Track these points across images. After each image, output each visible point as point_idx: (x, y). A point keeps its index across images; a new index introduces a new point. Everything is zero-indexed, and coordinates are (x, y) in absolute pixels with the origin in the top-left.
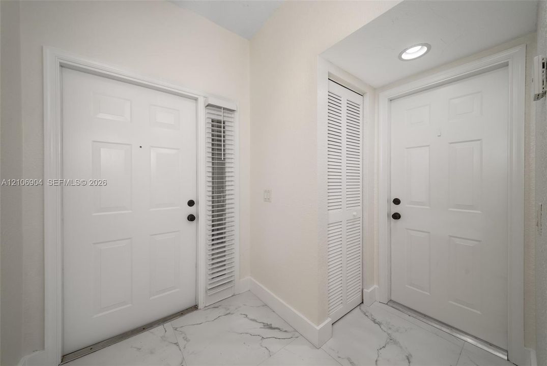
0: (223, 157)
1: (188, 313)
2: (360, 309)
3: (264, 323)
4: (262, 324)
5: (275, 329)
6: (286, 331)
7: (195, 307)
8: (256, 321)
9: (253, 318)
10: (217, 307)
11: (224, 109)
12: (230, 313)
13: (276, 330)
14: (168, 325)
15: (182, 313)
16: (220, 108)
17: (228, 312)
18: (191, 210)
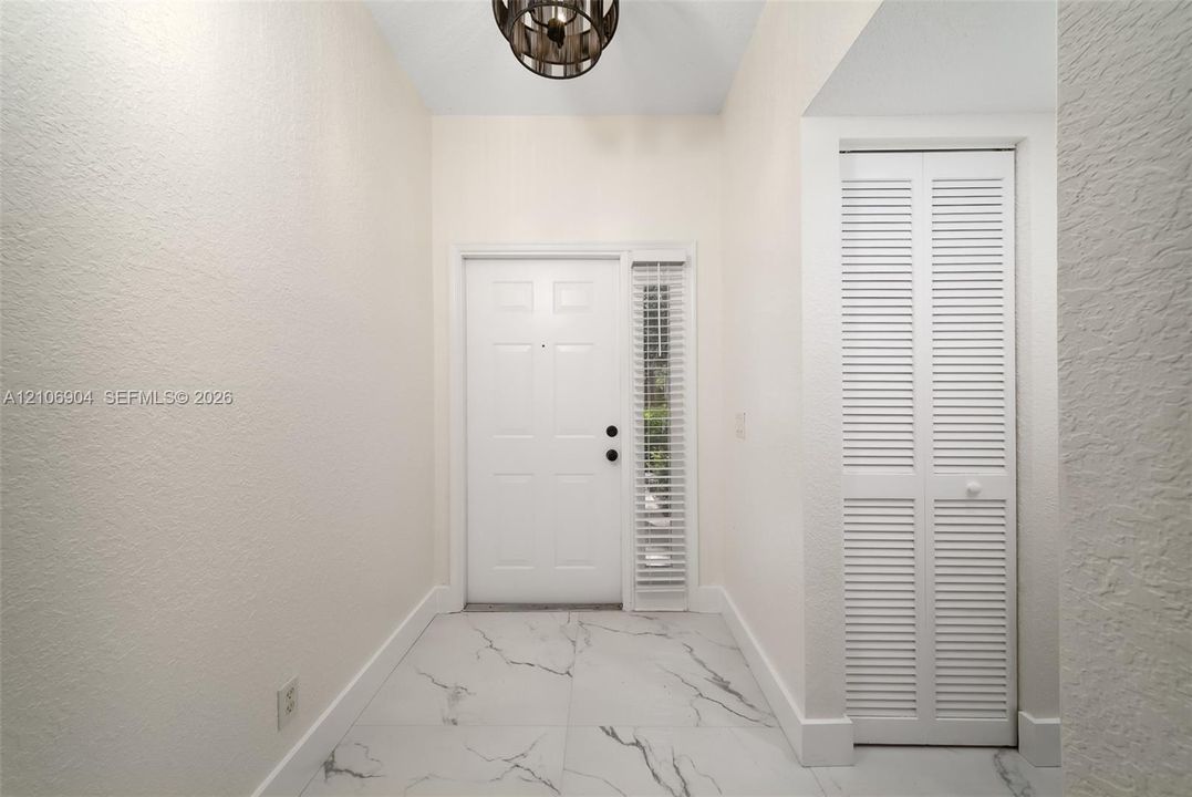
0: (660, 351)
1: (607, 609)
2: (996, 756)
3: (716, 675)
4: (712, 675)
5: (731, 691)
6: (751, 706)
7: (619, 607)
8: (704, 666)
9: (701, 658)
10: (651, 619)
11: (663, 264)
12: (664, 635)
13: (734, 696)
14: (575, 615)
15: (597, 607)
16: (655, 264)
17: (664, 632)
18: (611, 443)
